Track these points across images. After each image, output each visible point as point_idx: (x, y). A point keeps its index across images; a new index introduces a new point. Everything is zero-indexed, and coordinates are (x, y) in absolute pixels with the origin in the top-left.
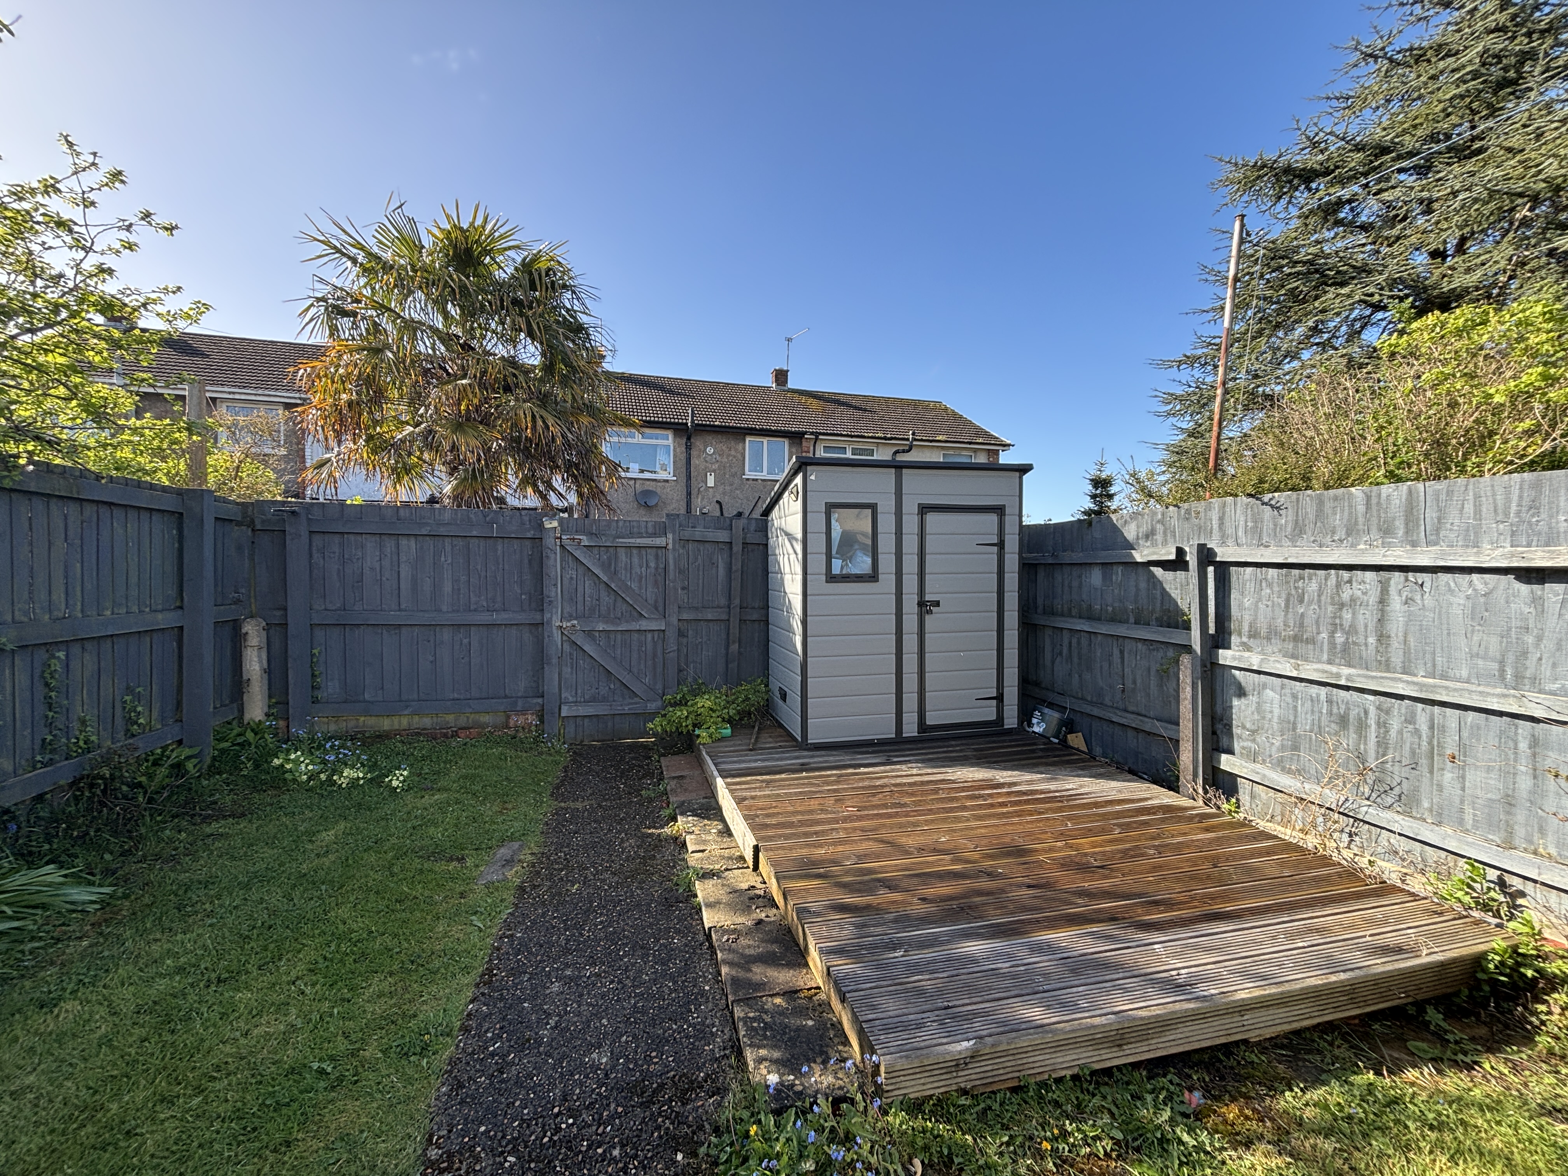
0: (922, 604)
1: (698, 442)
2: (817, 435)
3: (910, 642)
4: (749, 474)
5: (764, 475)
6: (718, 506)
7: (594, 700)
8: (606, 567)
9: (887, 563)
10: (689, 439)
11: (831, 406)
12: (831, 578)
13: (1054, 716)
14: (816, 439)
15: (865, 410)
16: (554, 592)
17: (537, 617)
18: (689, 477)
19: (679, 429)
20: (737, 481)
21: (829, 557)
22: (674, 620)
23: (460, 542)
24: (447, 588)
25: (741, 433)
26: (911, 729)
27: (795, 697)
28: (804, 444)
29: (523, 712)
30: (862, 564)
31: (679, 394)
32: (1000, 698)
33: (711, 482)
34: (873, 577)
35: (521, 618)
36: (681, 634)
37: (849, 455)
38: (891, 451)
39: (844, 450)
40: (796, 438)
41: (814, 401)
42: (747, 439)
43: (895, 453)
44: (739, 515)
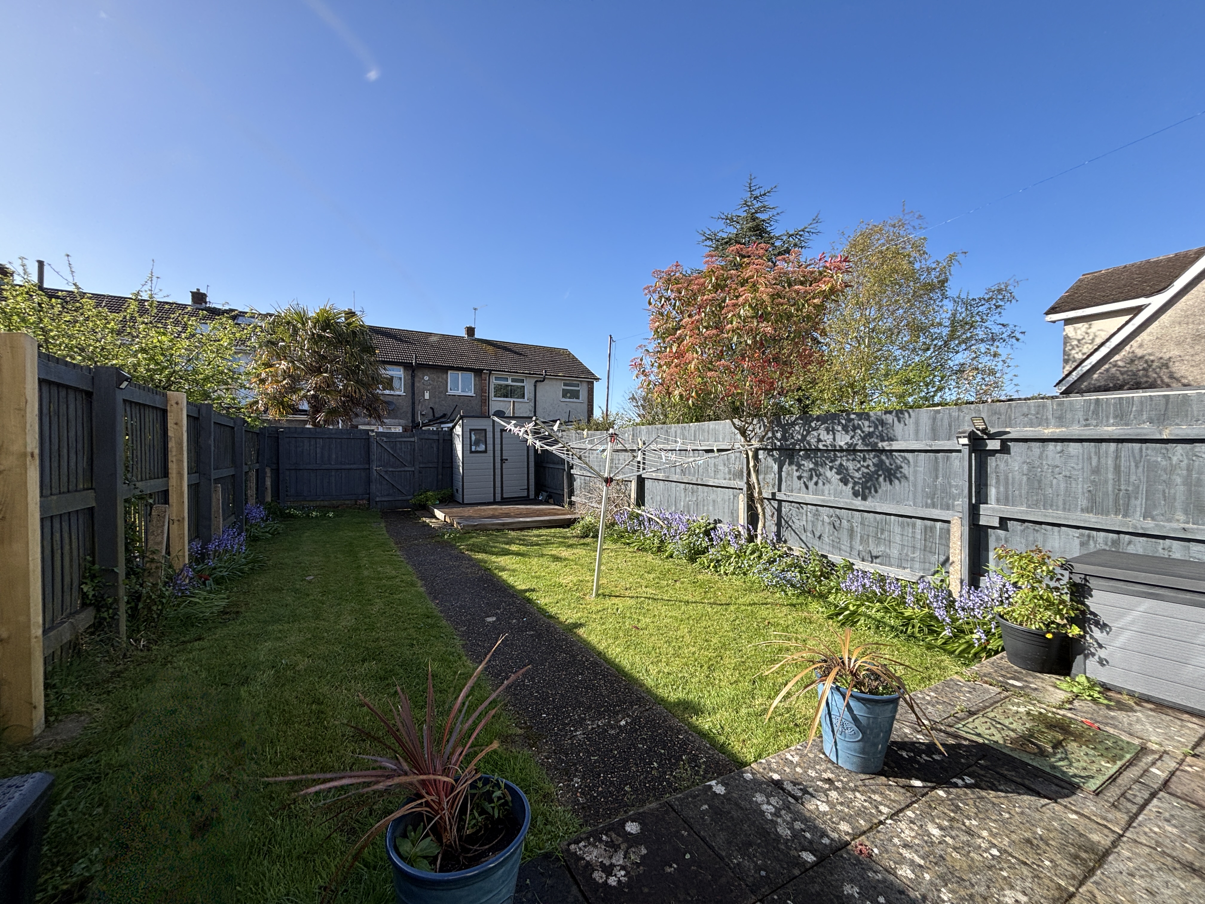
0: (502, 460)
1: (419, 374)
2: (491, 371)
3: (498, 472)
4: (450, 392)
5: (459, 392)
6: (431, 411)
7: (388, 495)
8: (392, 448)
9: (490, 447)
10: (413, 371)
11: (500, 351)
12: (471, 452)
13: (545, 494)
14: (490, 373)
15: (521, 354)
16: (374, 457)
17: (367, 467)
18: (413, 393)
19: (407, 366)
20: (443, 396)
21: (471, 445)
22: (417, 467)
23: (339, 440)
24: (334, 456)
25: (445, 369)
26: (498, 499)
27: (460, 490)
28: (483, 376)
29: (362, 499)
30: (482, 447)
31: (406, 342)
32: (528, 489)
33: (427, 396)
34: (485, 451)
35: (361, 466)
36: (420, 472)
37: (510, 382)
38: (534, 381)
39: (507, 379)
40: (478, 372)
41: (490, 348)
42: (449, 372)
43: (536, 382)
44: (444, 415)
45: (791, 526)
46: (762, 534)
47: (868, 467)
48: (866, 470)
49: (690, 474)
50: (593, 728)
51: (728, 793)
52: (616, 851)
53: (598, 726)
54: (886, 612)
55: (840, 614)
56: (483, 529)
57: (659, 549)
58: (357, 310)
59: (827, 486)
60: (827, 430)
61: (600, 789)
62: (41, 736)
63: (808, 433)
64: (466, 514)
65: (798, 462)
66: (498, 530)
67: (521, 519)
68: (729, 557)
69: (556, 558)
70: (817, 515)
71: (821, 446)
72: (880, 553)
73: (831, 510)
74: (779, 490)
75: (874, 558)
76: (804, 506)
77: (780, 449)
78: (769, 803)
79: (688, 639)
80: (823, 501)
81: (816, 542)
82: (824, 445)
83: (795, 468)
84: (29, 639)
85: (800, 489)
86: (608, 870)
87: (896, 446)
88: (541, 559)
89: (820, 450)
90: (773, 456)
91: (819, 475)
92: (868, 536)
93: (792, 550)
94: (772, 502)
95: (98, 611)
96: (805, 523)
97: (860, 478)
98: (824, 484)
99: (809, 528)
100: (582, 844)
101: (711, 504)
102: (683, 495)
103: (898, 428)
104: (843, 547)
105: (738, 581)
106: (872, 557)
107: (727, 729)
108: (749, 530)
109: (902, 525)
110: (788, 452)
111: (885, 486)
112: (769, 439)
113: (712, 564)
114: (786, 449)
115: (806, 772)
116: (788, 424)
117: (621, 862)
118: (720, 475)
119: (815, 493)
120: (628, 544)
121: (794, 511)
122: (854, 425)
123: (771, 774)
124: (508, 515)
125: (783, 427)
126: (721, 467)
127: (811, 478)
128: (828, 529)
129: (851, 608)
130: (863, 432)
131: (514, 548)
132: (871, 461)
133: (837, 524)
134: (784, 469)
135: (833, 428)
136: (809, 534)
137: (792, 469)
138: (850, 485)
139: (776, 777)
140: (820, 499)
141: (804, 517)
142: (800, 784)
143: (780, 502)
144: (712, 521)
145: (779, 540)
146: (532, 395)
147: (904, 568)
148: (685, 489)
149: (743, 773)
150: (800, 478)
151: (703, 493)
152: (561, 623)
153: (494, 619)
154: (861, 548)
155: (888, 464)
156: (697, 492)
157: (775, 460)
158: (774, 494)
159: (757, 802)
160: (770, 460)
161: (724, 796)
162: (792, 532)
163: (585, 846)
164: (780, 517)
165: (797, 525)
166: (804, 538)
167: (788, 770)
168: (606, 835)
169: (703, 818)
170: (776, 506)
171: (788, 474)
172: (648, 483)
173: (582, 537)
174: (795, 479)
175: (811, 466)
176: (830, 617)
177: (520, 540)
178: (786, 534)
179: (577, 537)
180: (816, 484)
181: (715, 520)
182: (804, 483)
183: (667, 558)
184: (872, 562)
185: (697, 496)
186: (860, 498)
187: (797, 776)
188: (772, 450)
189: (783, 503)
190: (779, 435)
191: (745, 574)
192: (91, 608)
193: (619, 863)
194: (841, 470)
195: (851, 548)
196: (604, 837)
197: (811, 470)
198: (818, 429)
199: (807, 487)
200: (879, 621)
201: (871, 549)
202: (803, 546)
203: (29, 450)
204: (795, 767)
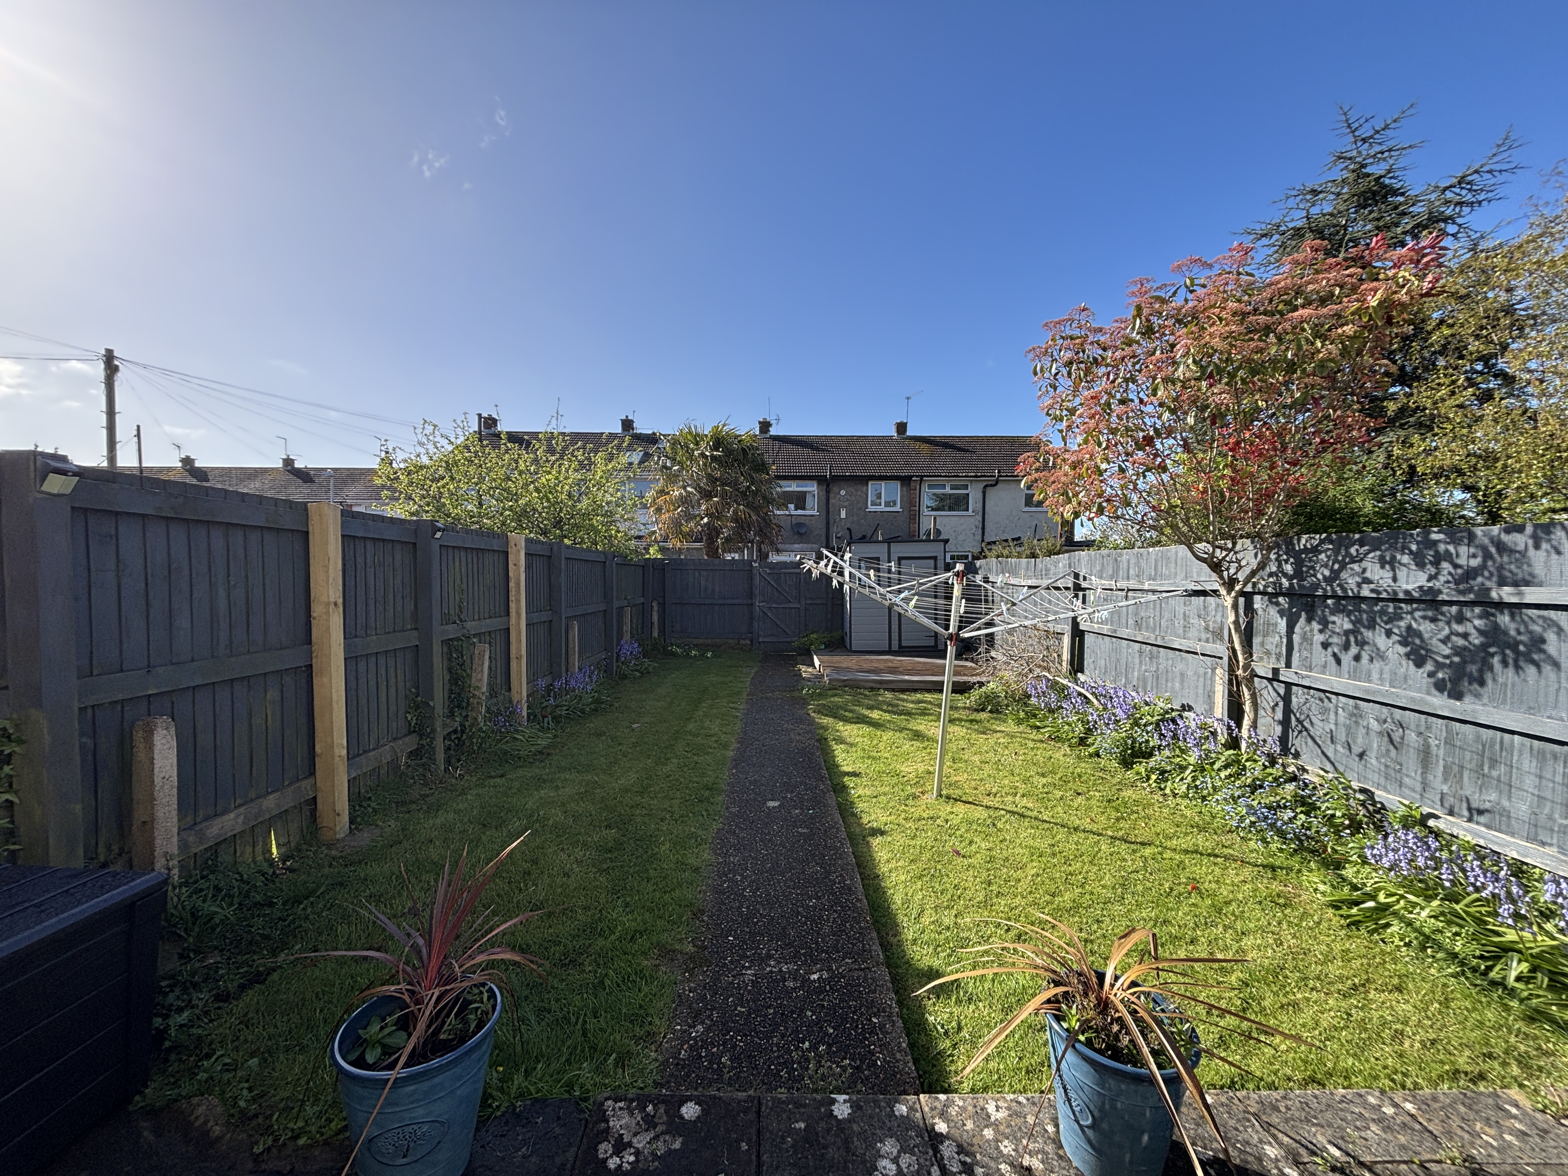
1: (834, 488)
2: (923, 477)
4: (871, 508)
5: (882, 508)
6: (848, 532)
7: (771, 635)
8: (776, 581)
10: (828, 486)
11: (939, 449)
14: (921, 480)
15: (968, 451)
16: (757, 591)
17: (750, 602)
18: (828, 512)
19: (821, 480)
20: (862, 513)
22: (804, 604)
23: (722, 572)
25: (865, 480)
26: (895, 647)
28: (913, 484)
29: (745, 639)
31: (823, 450)
32: (936, 636)
33: (843, 515)
35: (745, 602)
36: (806, 610)
37: (948, 490)
38: (982, 485)
39: (944, 487)
40: (906, 480)
41: (925, 446)
42: (870, 483)
43: (986, 487)
44: (864, 537)
45: (1306, 730)
46: (1250, 737)
47: (1465, 636)
48: (1461, 642)
49: (1147, 628)
50: (771, 972)
51: (850, 1120)
52: (646, 1130)
53: (781, 971)
54: (1449, 923)
55: (1357, 903)
56: (854, 686)
57: (1082, 742)
58: (771, 419)
59: (1377, 665)
60: (1383, 562)
61: (715, 1050)
62: (343, 839)
63: (1343, 566)
64: (845, 665)
65: (1325, 617)
66: (872, 689)
67: (906, 677)
68: (1183, 768)
69: (918, 735)
70: (1356, 716)
71: (1366, 592)
72: (1487, 805)
73: (1385, 710)
74: (1288, 665)
75: (1474, 813)
76: (1333, 696)
77: (1289, 593)
78: (895, 1161)
79: (1023, 886)
80: (1367, 691)
81: (1354, 762)
82: (1372, 591)
83: (1316, 626)
84: (333, 759)
85: (1325, 666)
86: (620, 1147)
87: (1532, 595)
88: (898, 734)
89: (1365, 599)
90: (1277, 604)
91: (1362, 644)
92: (1462, 767)
93: (1306, 771)
94: (1275, 684)
95: (421, 739)
96: (1333, 727)
97: (1446, 657)
98: (1371, 660)
99: (1341, 736)
100: (622, 1104)
101: (1178, 679)
102: (1137, 661)
103: (1538, 559)
104: (1406, 780)
105: (1189, 810)
106: (1470, 809)
107: (965, 1033)
108: (1229, 727)
109: (1541, 756)
110: (1304, 600)
111: (1505, 676)
112: (1271, 575)
113: (1154, 777)
114: (1302, 595)
115: (997, 1141)
116: (1306, 550)
117: (640, 1146)
118: (1193, 633)
119: (1354, 675)
120: (1039, 728)
121: (1314, 705)
122: (1437, 552)
123: (937, 1120)
124: (893, 671)
125: (1297, 555)
126: (1194, 621)
127: (1346, 647)
128: (1376, 744)
129: (1382, 897)
130: (1456, 566)
131: (875, 715)
132: (1476, 622)
133: (1396, 737)
134: (1297, 629)
135: (1393, 558)
136: (1339, 748)
137: (1312, 630)
138: (1429, 667)
139: (941, 1127)
140: (1359, 688)
141: (1332, 716)
142: (972, 1155)
143: (1289, 685)
144: (1177, 706)
145: (1285, 750)
146: (980, 505)
147: (1543, 844)
148: (1140, 652)
149: (897, 1101)
150: (1325, 645)
151: (1167, 659)
152: (860, 825)
153: (776, 804)
154: (1445, 788)
155: (1513, 633)
156: (1158, 657)
157: (1281, 613)
158: (1276, 671)
159: (879, 1151)
160: (1273, 611)
161: (839, 1122)
162: (1309, 740)
163: (621, 1109)
164: (1288, 711)
165: (1319, 729)
166: (1330, 754)
167: (970, 1125)
168: (655, 1106)
169: (783, 1138)
170: (1282, 691)
171: (1304, 637)
172: (1089, 639)
173: (977, 711)
174: (1317, 647)
175: (1348, 626)
176: (1335, 906)
177: (891, 705)
178: (1297, 742)
179: (968, 708)
180: (1357, 658)
181: (1183, 706)
182: (1335, 655)
183: (1091, 756)
184: (1470, 820)
185: (1158, 664)
186: (1446, 693)
187: (975, 1141)
188: (1276, 595)
189: (1294, 688)
190: (1289, 568)
191: (1204, 799)
192: (414, 735)
193: (637, 1145)
194: (1409, 637)
195: (1425, 786)
196: (650, 1108)
197: (1347, 633)
198: (1361, 560)
199: (1338, 661)
200: (1428, 938)
201: (1467, 792)
202: (1329, 767)
203: (332, 600)
204: (987, 1126)
